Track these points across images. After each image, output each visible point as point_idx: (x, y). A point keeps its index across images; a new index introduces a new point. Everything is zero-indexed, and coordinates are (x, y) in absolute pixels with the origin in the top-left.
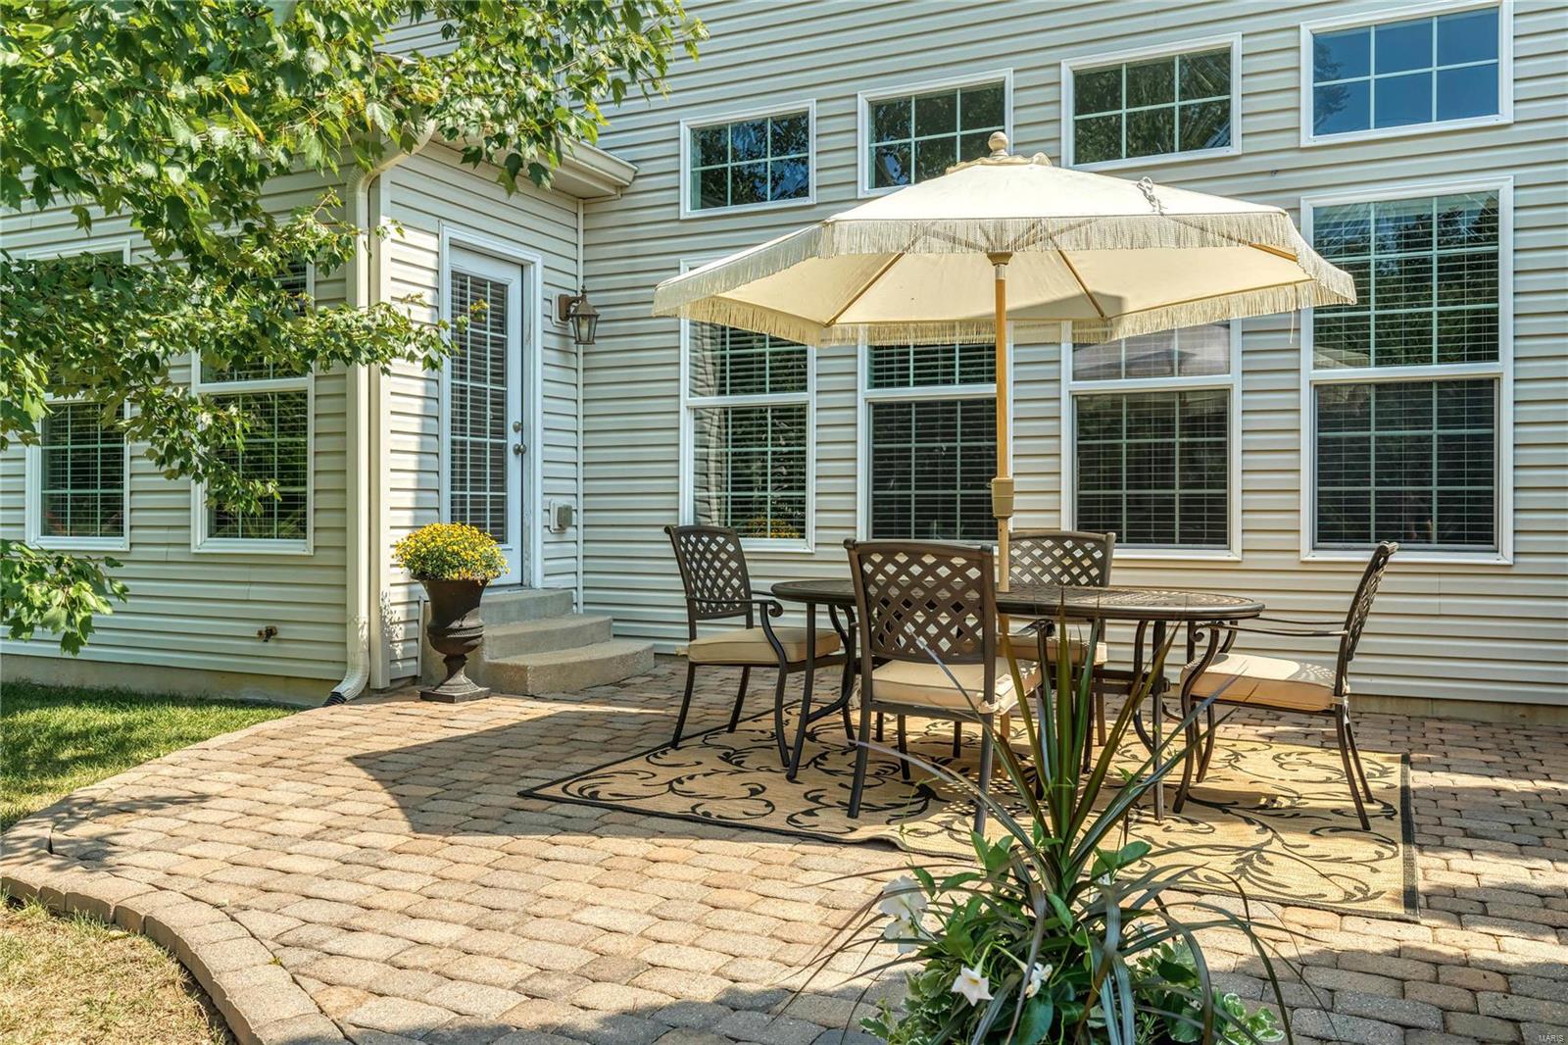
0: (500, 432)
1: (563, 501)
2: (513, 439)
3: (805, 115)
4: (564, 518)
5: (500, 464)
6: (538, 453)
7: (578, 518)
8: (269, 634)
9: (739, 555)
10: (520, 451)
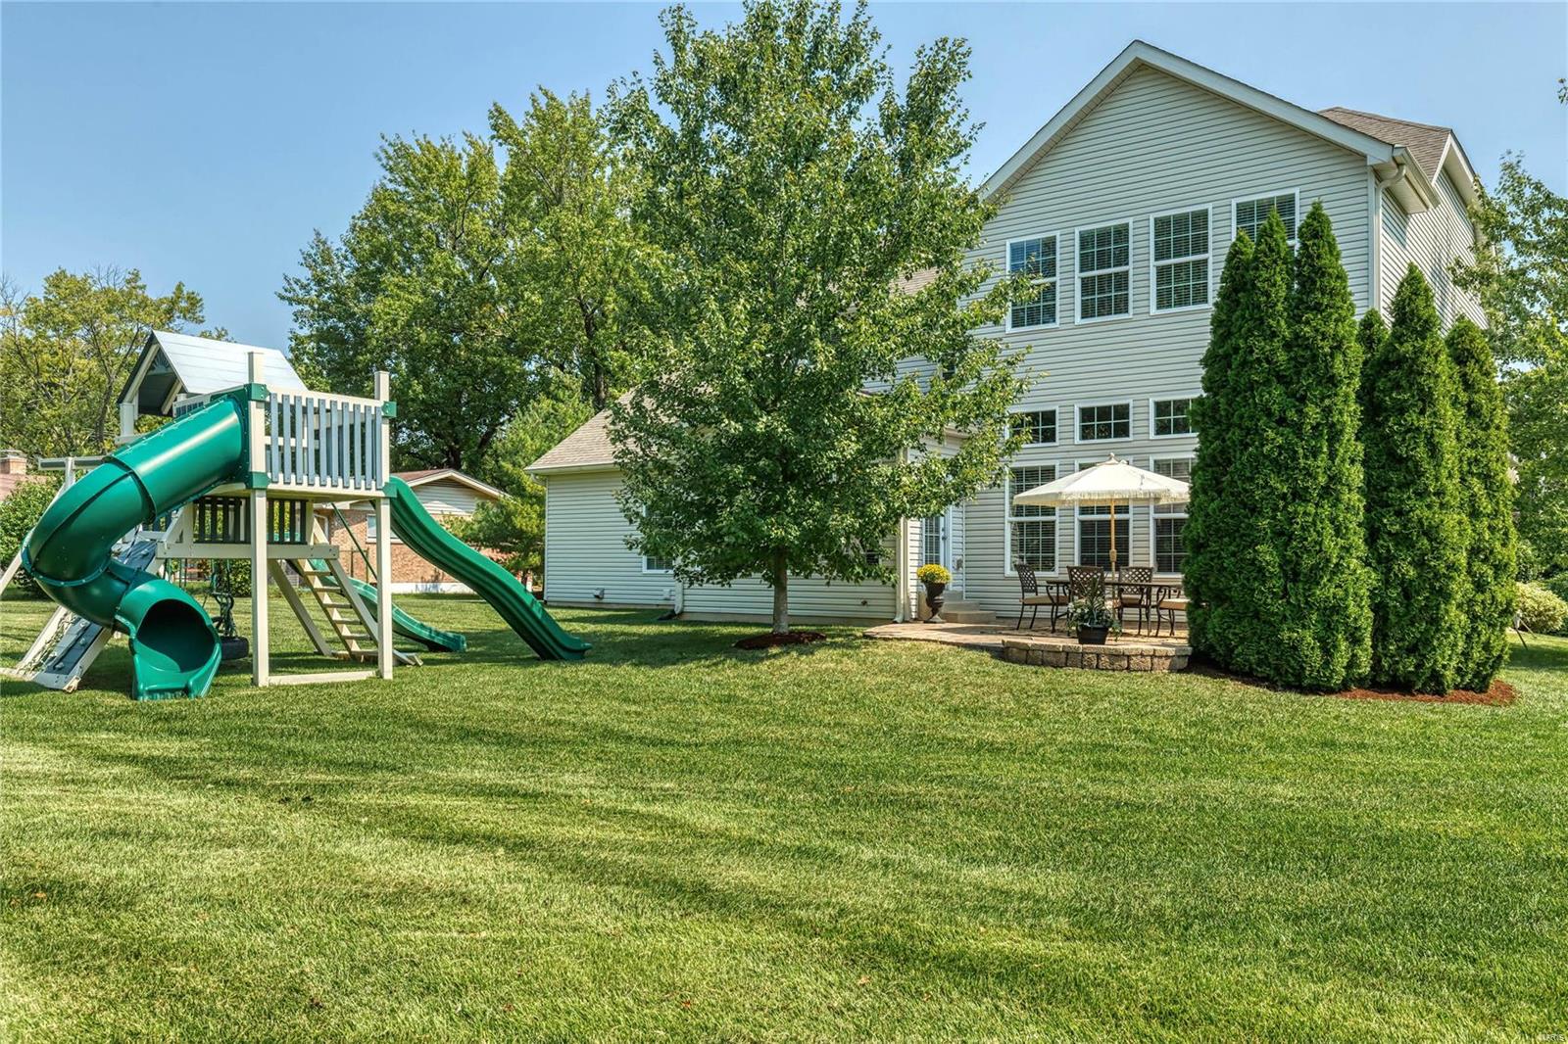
0: (937, 531)
1: (959, 558)
2: (942, 534)
3: (1054, 412)
4: (959, 564)
5: (937, 543)
6: (951, 539)
7: (964, 565)
8: (864, 603)
9: (1034, 579)
10: (944, 538)
